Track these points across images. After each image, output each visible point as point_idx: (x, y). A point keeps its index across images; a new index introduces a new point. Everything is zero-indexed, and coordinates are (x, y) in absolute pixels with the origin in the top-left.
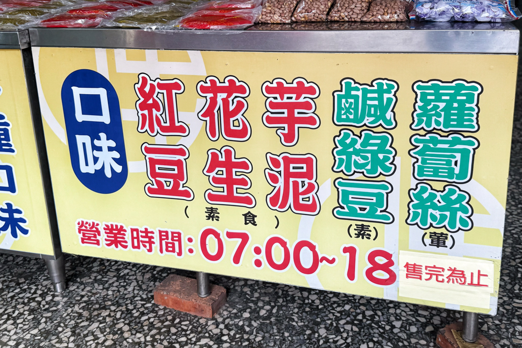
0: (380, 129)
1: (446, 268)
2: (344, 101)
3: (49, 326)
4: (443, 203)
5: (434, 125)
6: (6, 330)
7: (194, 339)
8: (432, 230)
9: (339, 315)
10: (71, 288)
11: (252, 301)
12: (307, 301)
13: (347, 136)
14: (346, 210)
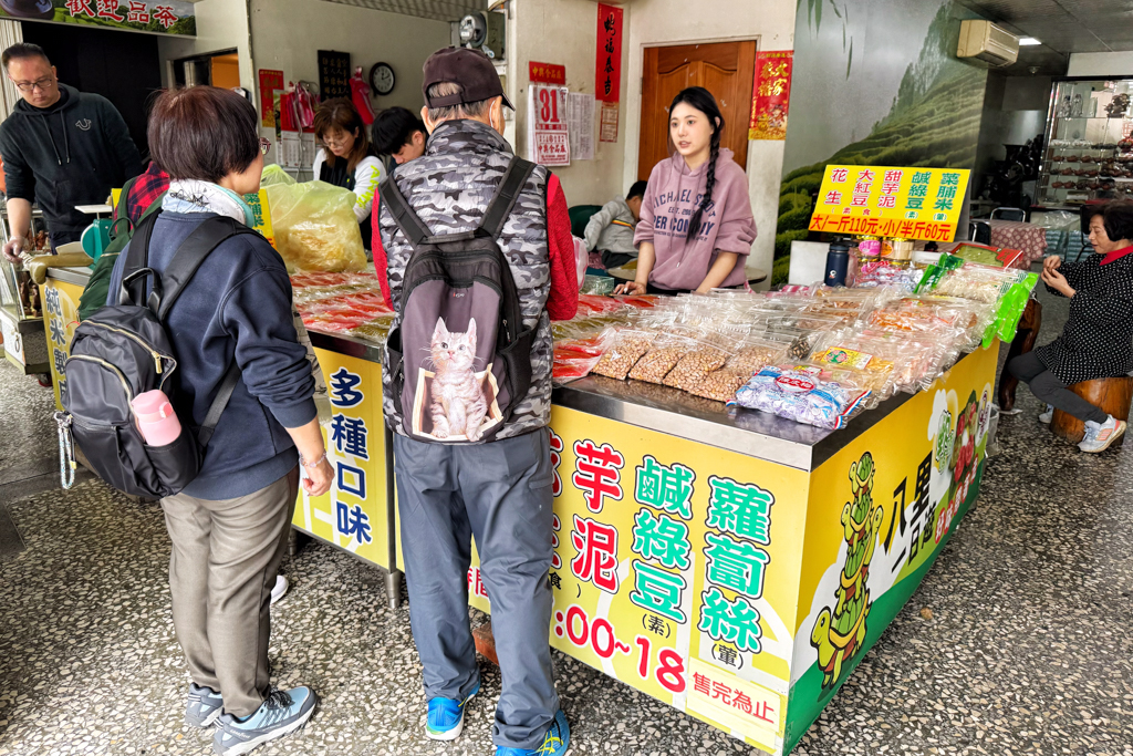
0: (676, 517)
1: (733, 690)
2: (645, 478)
3: (369, 640)
4: (733, 616)
5: (727, 527)
6: (332, 632)
7: (490, 693)
8: (722, 642)
9: (649, 715)
10: (404, 608)
11: (567, 674)
12: (624, 691)
13: (646, 516)
14: (642, 597)
